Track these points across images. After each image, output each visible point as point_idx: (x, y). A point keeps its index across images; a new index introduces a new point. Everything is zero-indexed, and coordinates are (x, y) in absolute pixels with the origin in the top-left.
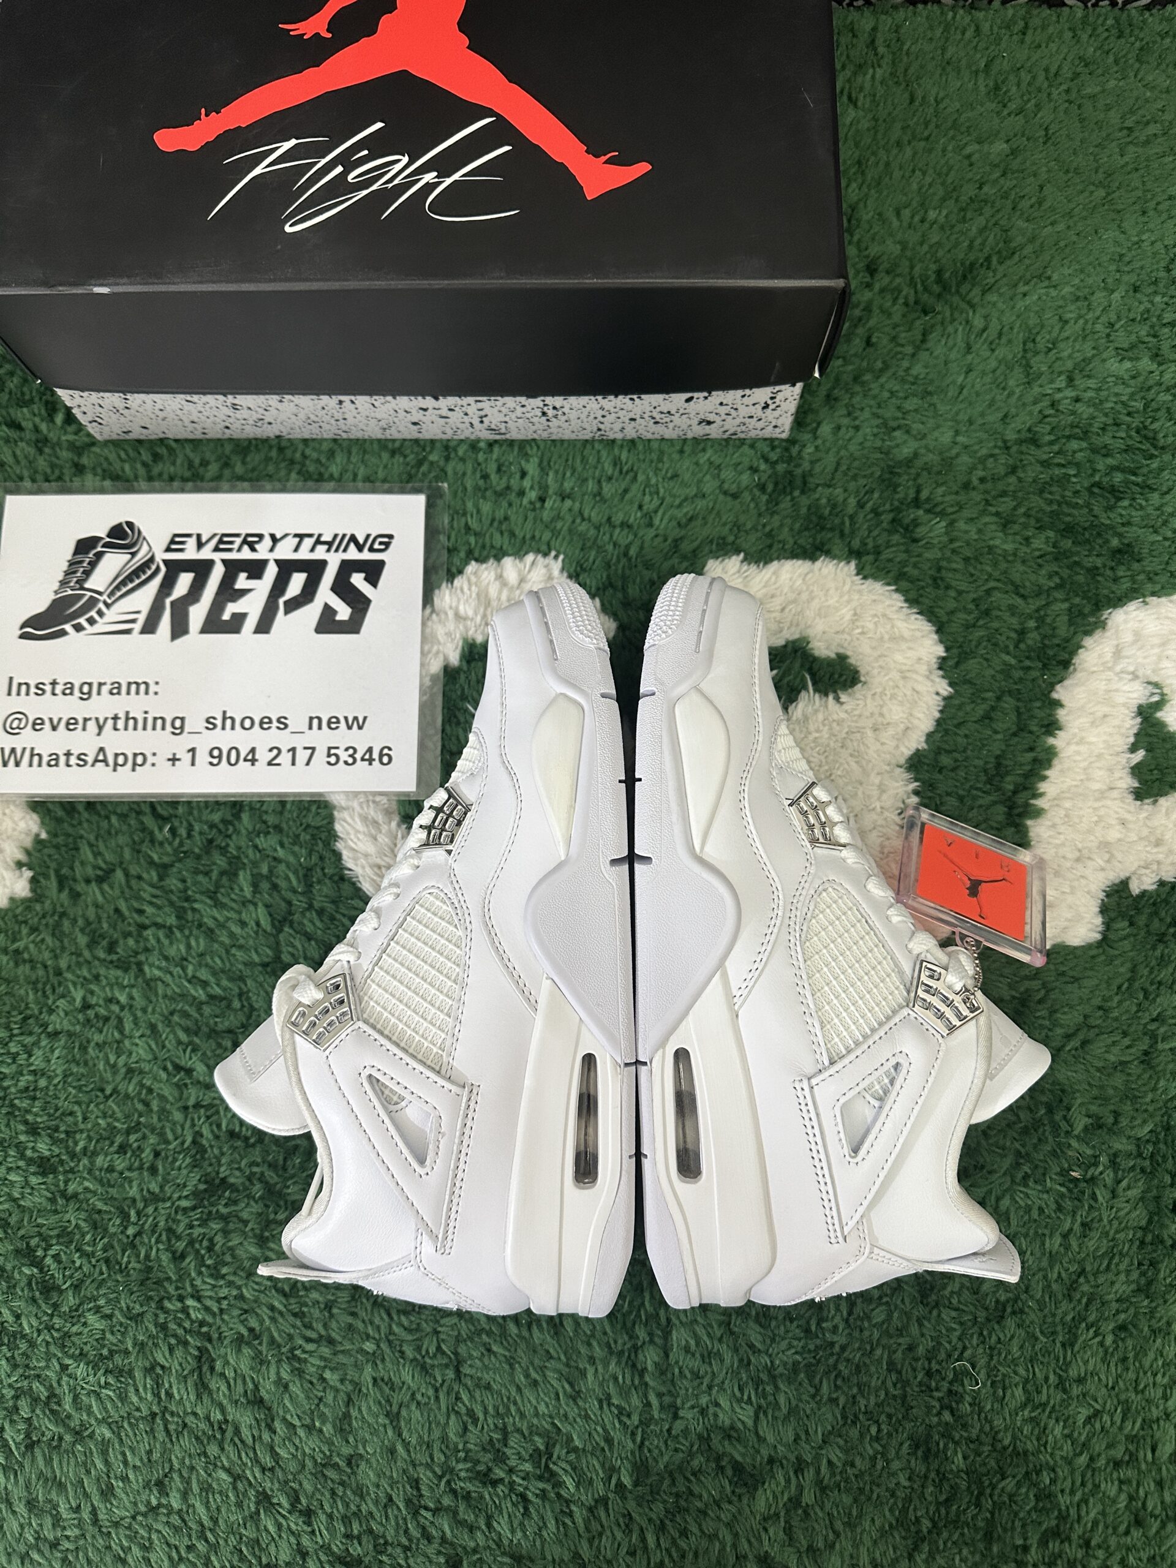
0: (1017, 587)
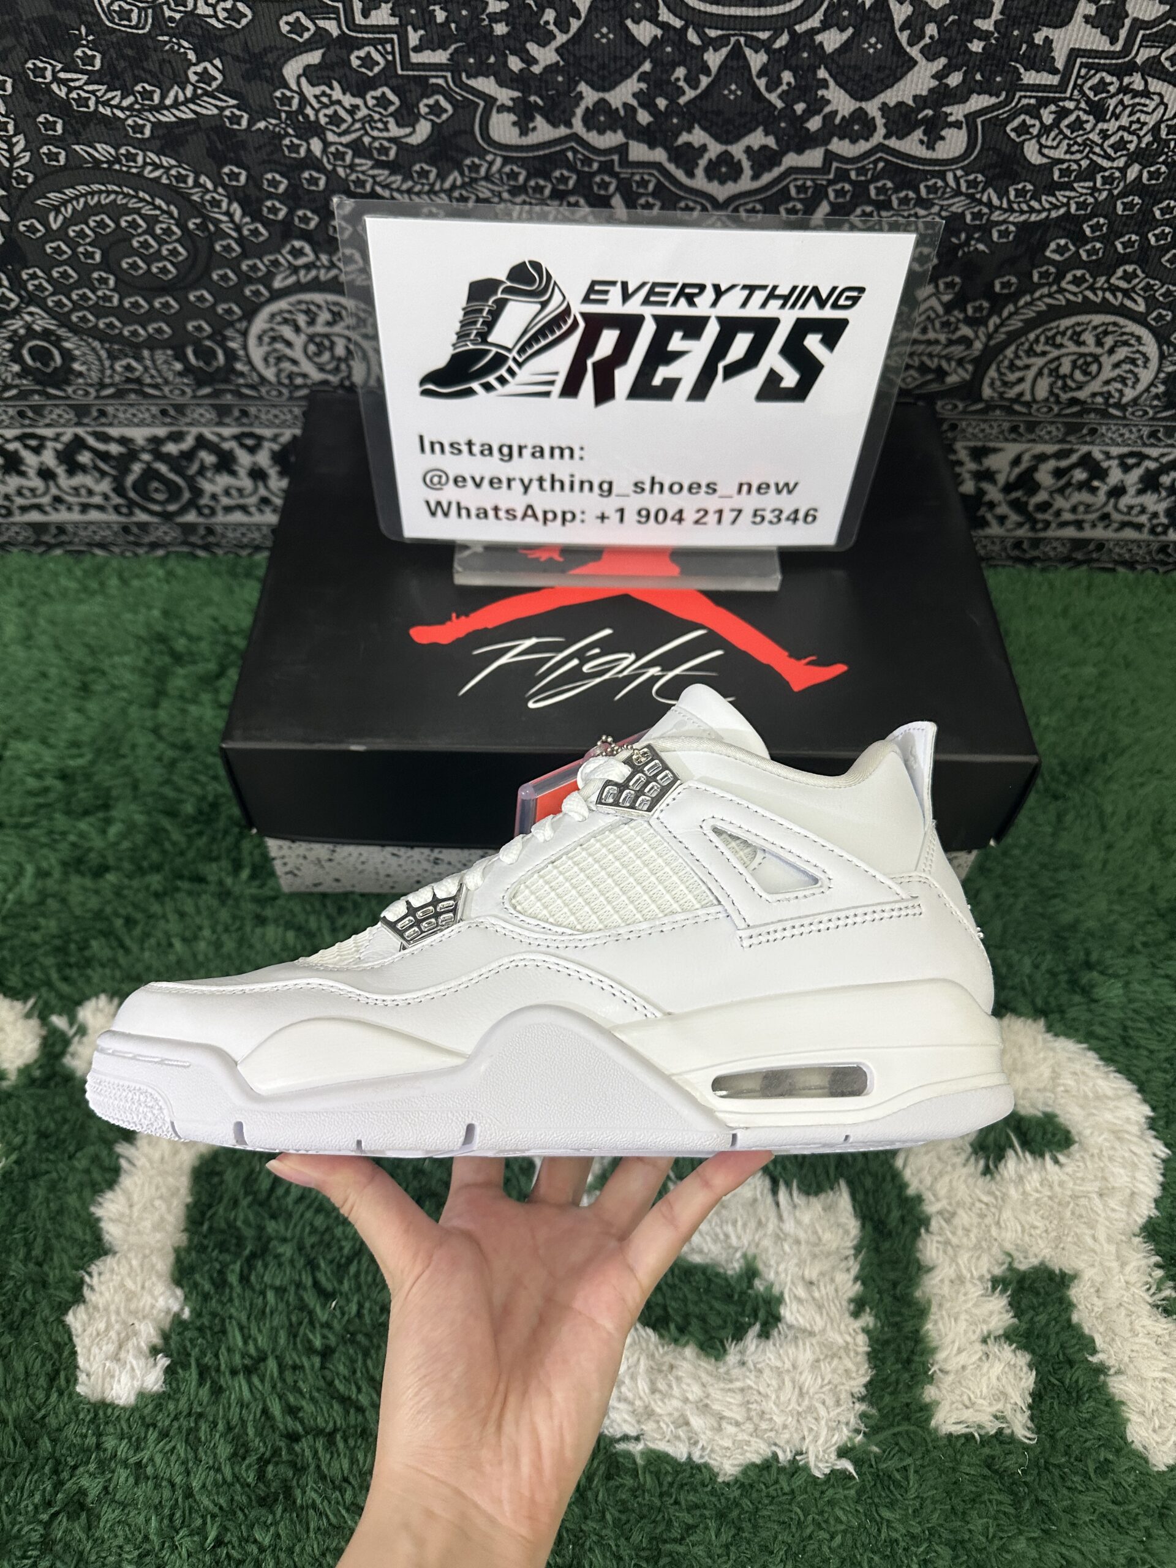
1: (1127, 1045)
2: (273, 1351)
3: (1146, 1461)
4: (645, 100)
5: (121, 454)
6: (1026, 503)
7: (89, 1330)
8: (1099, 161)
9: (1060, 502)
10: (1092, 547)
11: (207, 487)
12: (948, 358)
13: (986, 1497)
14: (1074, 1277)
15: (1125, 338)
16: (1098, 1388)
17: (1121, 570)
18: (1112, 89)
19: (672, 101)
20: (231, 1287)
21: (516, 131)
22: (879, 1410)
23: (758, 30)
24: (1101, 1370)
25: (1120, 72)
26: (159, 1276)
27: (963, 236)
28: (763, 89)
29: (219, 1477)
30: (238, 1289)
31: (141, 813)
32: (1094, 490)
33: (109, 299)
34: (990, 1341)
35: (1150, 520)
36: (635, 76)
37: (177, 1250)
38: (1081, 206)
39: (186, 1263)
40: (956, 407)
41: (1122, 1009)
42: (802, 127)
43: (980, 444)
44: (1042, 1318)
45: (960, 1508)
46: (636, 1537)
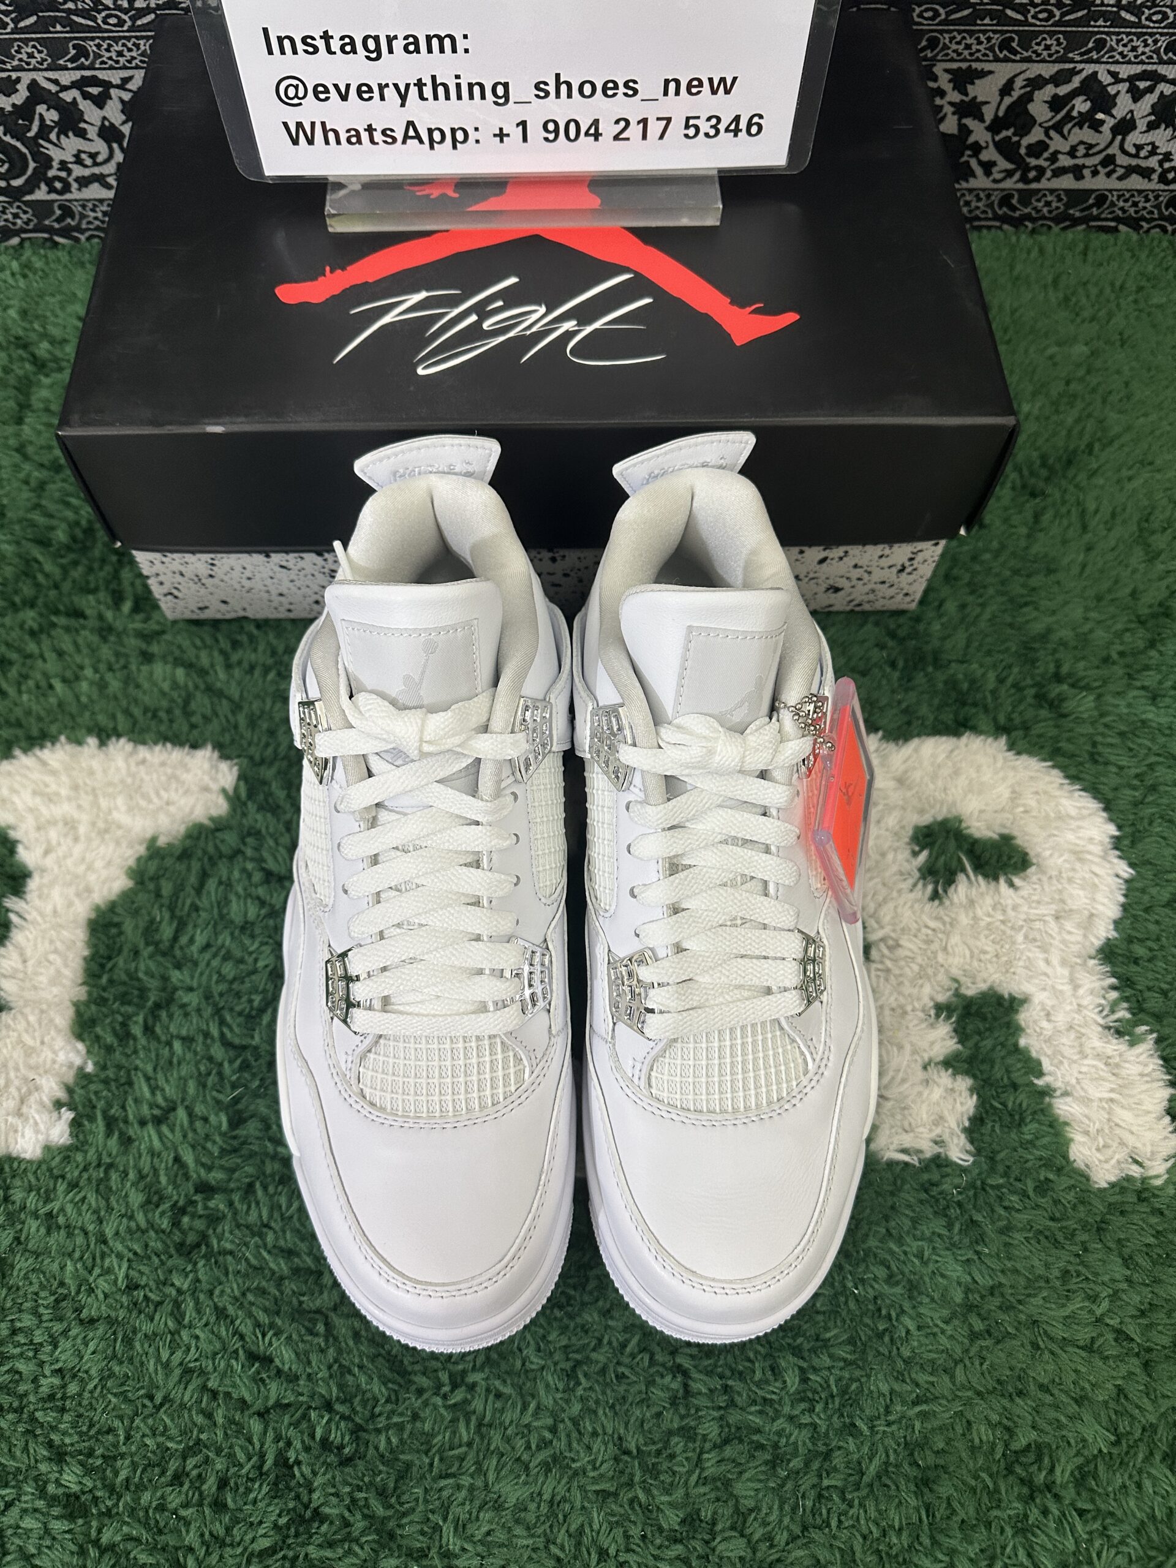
1: (1096, 762)
2: (183, 1100)
3: (1088, 1179)
6: (1018, 144)
9: (1057, 143)
10: (1091, 200)
13: (921, 1221)
14: (1025, 1001)
16: (1042, 1110)
17: (1124, 229)
20: (135, 1039)
24: (1046, 1092)
26: (59, 1031)
29: (133, 1224)
30: (143, 1041)
31: (9, 542)
32: (1096, 126)
34: (931, 1068)
35: (1161, 163)
37: (76, 1005)
39: (86, 1017)
40: (937, 14)
41: (1093, 723)
43: (964, 65)
44: (988, 1043)
45: (895, 1231)
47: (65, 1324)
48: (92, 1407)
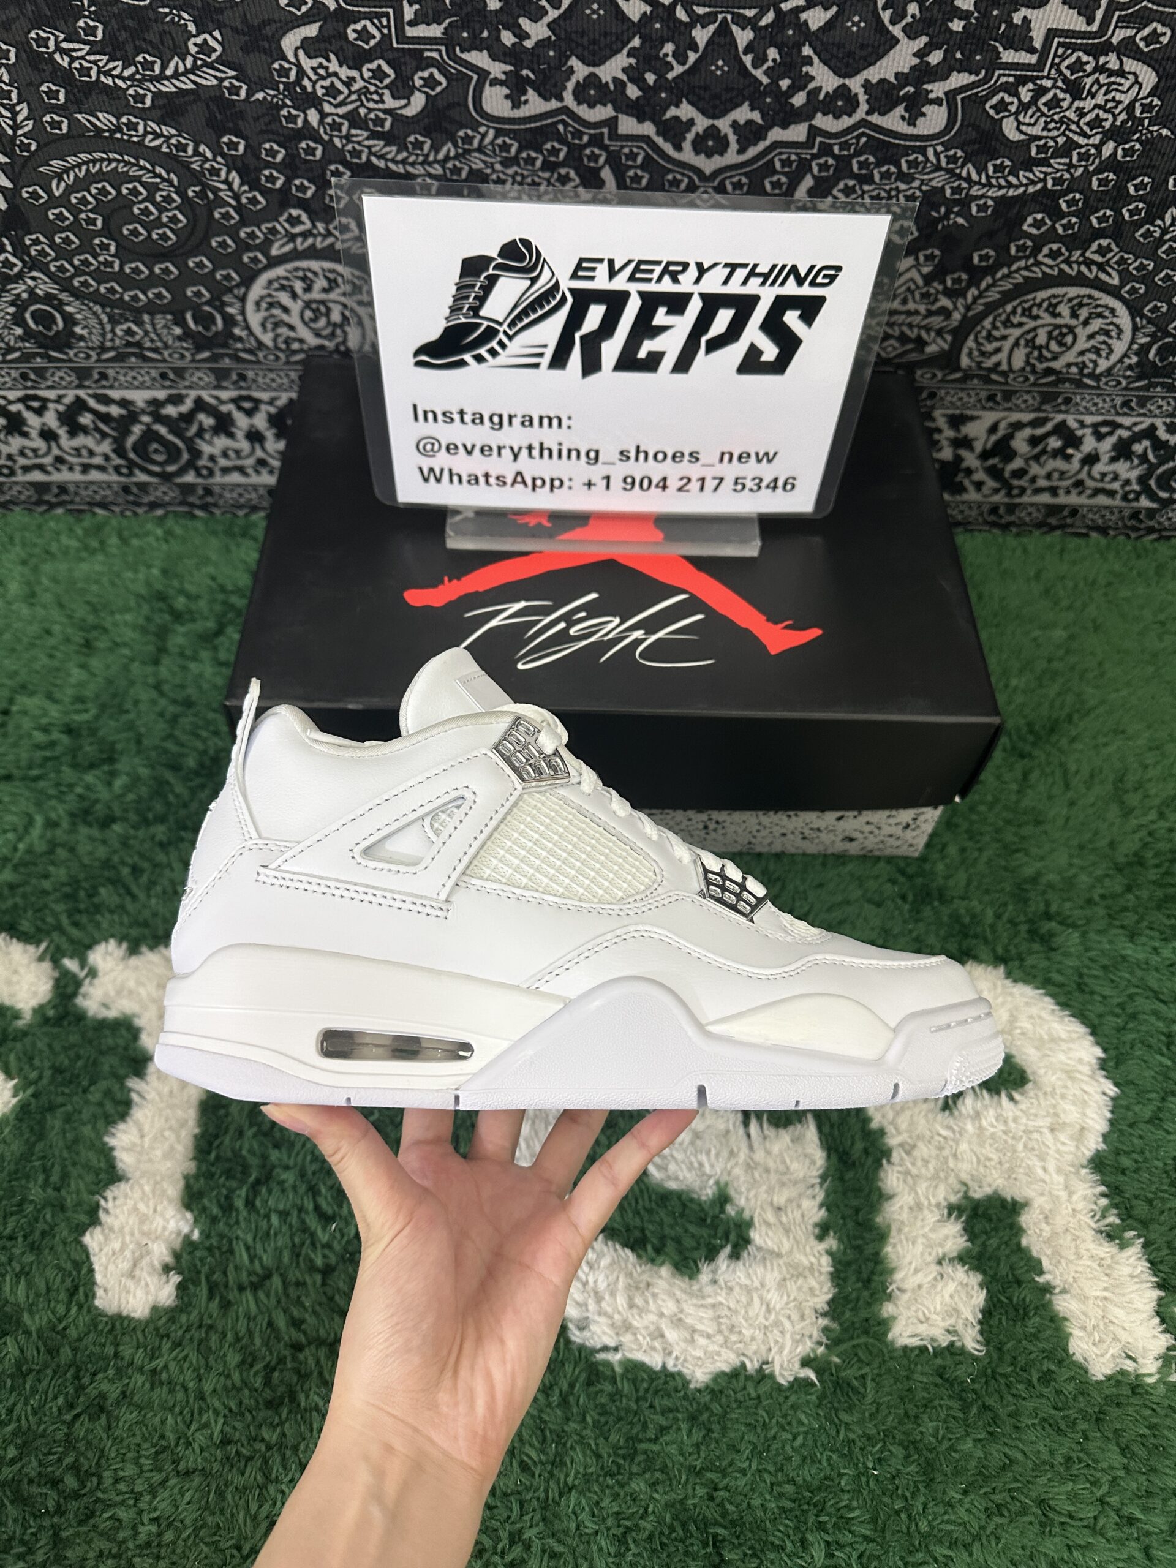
0: (1155, 992)
1: (1083, 991)
2: (278, 1269)
3: (1086, 1371)
4: (634, 75)
5: (122, 416)
6: (1003, 469)
7: (105, 1250)
8: (1076, 138)
9: (1035, 469)
10: (1066, 513)
11: (206, 449)
12: (928, 329)
13: (937, 1402)
14: (1025, 1204)
15: (1099, 310)
16: (1043, 1306)
17: (1094, 535)
18: (1089, 68)
19: (661, 76)
20: (237, 1210)
21: (509, 103)
22: (841, 1325)
23: (744, 8)
24: (1047, 1289)
25: (1096, 51)
26: (170, 1201)
27: (943, 210)
28: (749, 65)
29: (229, 1383)
30: (244, 1213)
31: (145, 766)
32: (1068, 458)
33: (110, 264)
34: (945, 1263)
35: (1123, 486)
36: (625, 51)
37: (186, 1177)
38: (1057, 181)
39: (195, 1189)
40: (934, 375)
41: (1079, 957)
42: (787, 103)
43: (958, 412)
44: (993, 1242)
45: (912, 1413)
46: (614, 1438)
47: (164, 1474)
48: (185, 1556)
